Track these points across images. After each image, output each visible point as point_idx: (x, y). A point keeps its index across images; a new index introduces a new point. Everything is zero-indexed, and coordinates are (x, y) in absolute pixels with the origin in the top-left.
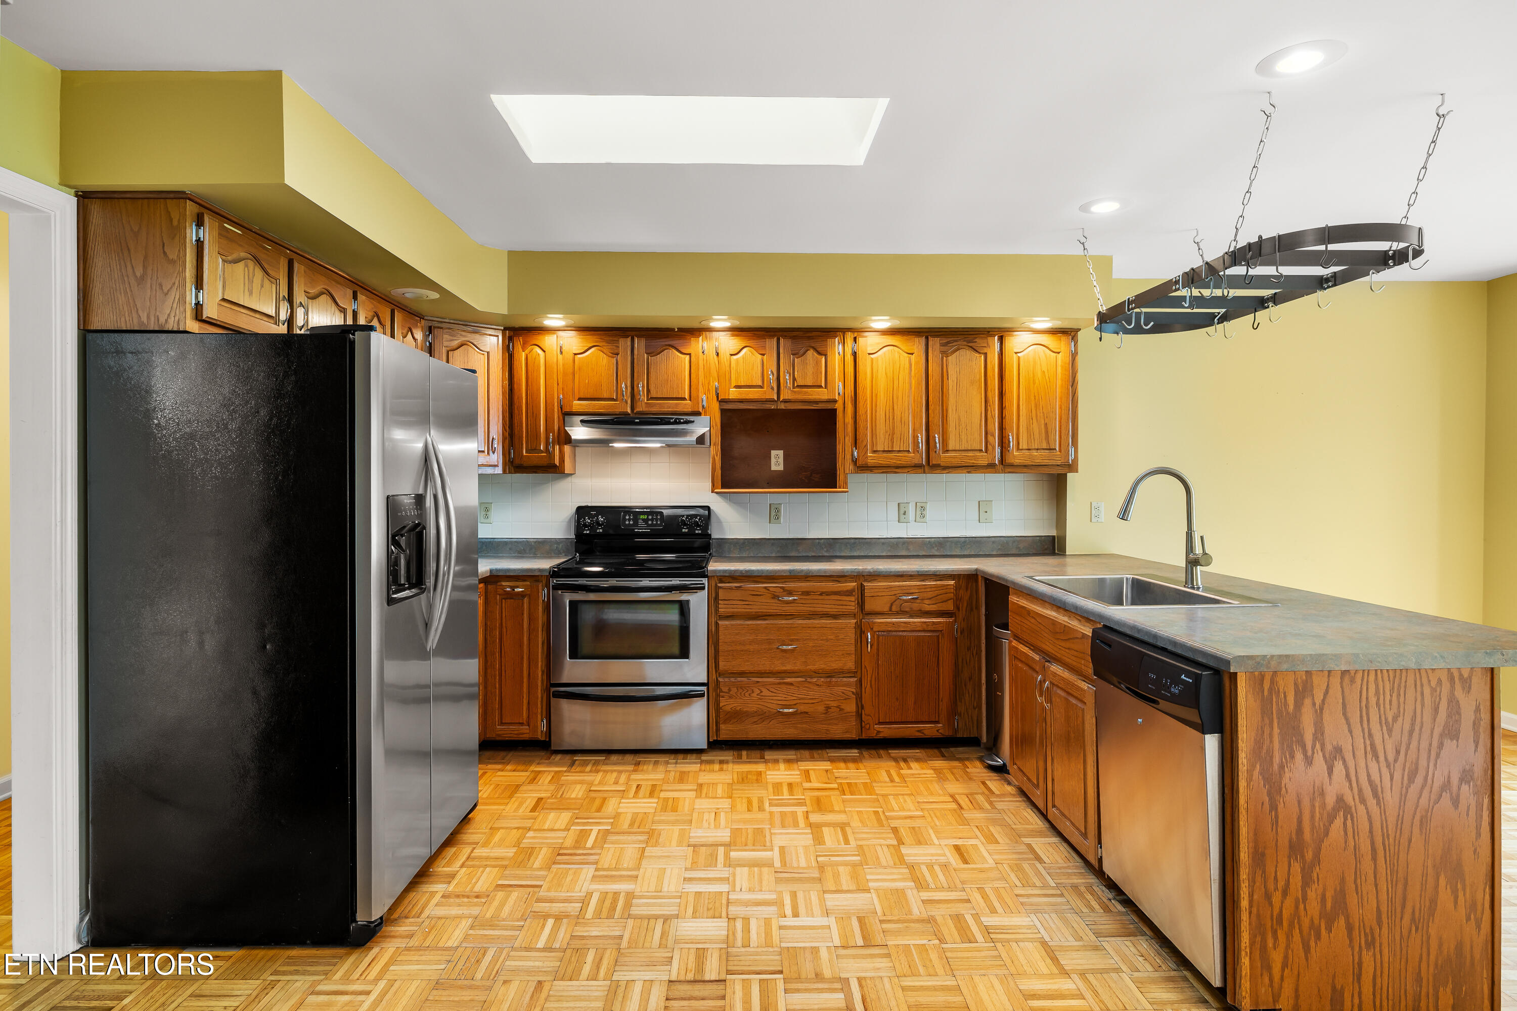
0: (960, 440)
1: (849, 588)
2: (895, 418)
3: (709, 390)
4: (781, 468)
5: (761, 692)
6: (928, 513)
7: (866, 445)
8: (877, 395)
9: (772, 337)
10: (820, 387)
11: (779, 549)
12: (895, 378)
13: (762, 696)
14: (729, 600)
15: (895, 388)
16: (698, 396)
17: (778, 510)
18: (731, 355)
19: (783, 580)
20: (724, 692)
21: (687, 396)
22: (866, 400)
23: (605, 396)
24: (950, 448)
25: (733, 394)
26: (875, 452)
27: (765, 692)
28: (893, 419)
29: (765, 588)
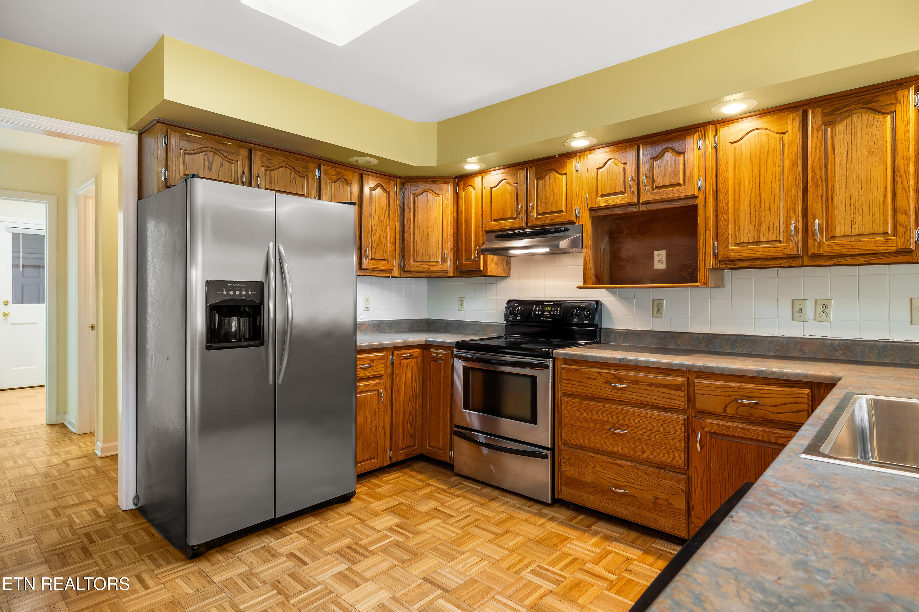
0: (852, 223)
1: (678, 383)
2: (763, 205)
3: (581, 202)
4: (663, 266)
5: (595, 467)
6: (832, 311)
7: (727, 238)
8: (740, 184)
9: (631, 147)
10: (679, 185)
11: (658, 341)
12: (762, 163)
13: (596, 470)
14: (569, 380)
15: (762, 174)
16: (572, 208)
17: (660, 306)
18: (598, 169)
19: (616, 368)
20: (565, 459)
21: (564, 209)
22: (728, 191)
23: (509, 216)
24: (838, 233)
25: (601, 202)
26: (738, 244)
27: (599, 468)
28: (760, 207)
29: (599, 373)
